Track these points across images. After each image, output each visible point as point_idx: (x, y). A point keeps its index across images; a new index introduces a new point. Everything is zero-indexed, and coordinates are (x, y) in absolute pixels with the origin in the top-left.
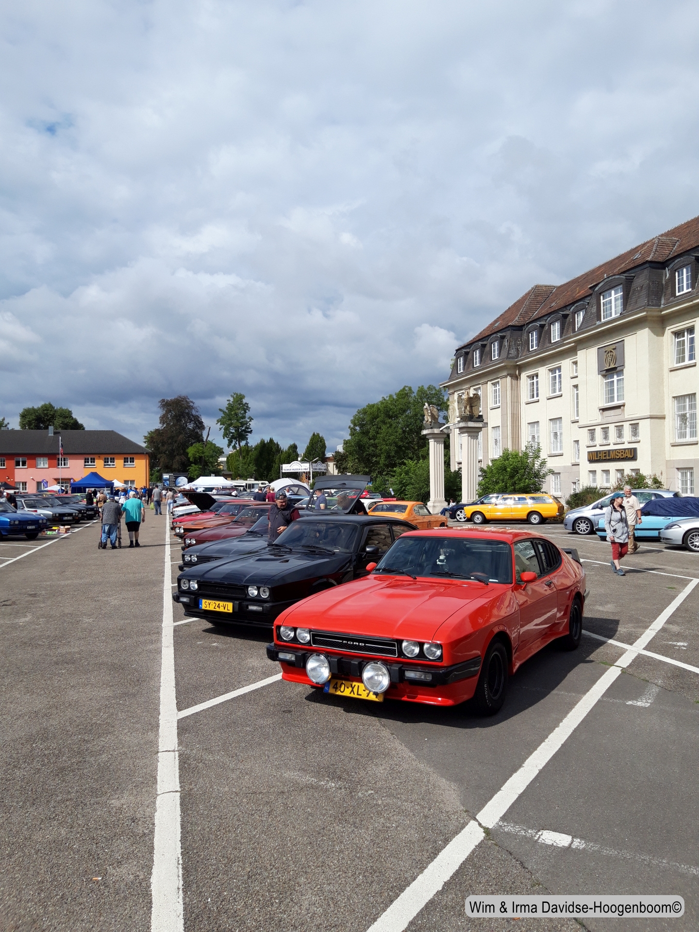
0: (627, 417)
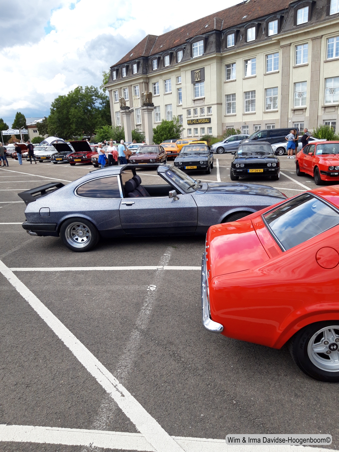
0: (206, 104)
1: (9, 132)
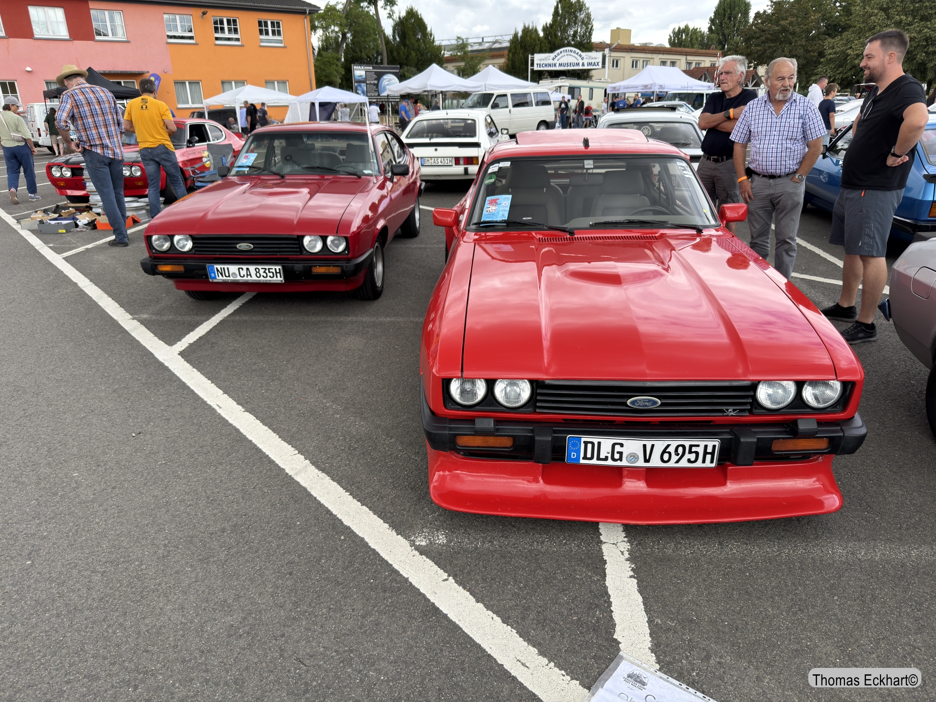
1: (561, 61)
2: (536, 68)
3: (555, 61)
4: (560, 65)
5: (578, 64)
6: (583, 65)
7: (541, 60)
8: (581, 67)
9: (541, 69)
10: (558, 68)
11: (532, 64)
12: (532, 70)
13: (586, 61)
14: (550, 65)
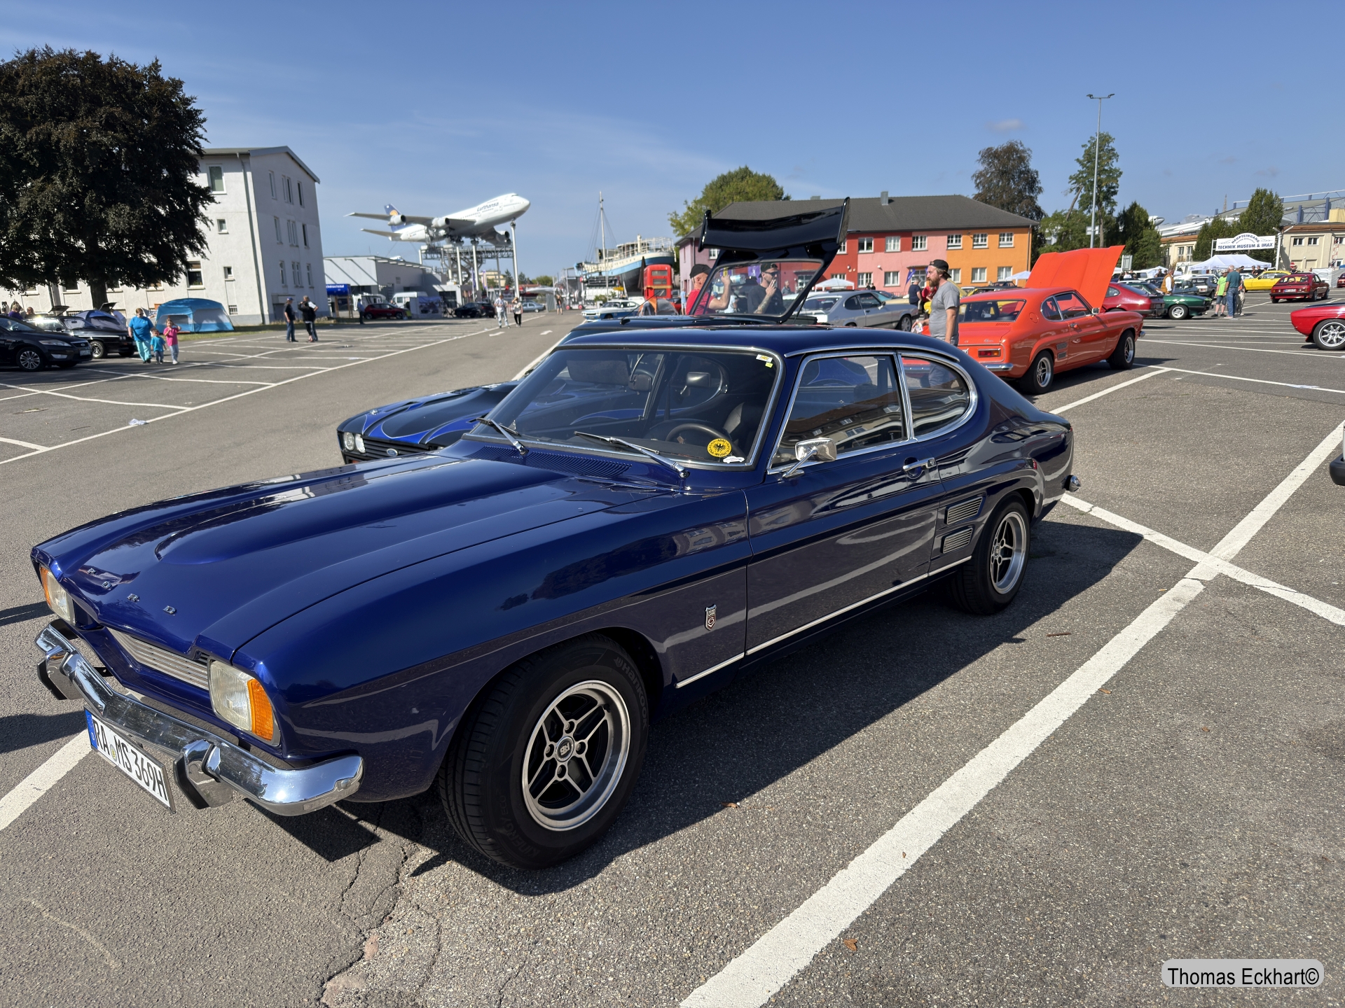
1: (1240, 244)
2: (1217, 249)
3: (1235, 244)
4: (1238, 246)
5: (1254, 246)
6: (1258, 246)
7: (1221, 243)
8: (1256, 248)
9: (1222, 250)
10: (1236, 249)
11: (1215, 247)
12: (1214, 251)
13: (1260, 243)
14: (1230, 247)
